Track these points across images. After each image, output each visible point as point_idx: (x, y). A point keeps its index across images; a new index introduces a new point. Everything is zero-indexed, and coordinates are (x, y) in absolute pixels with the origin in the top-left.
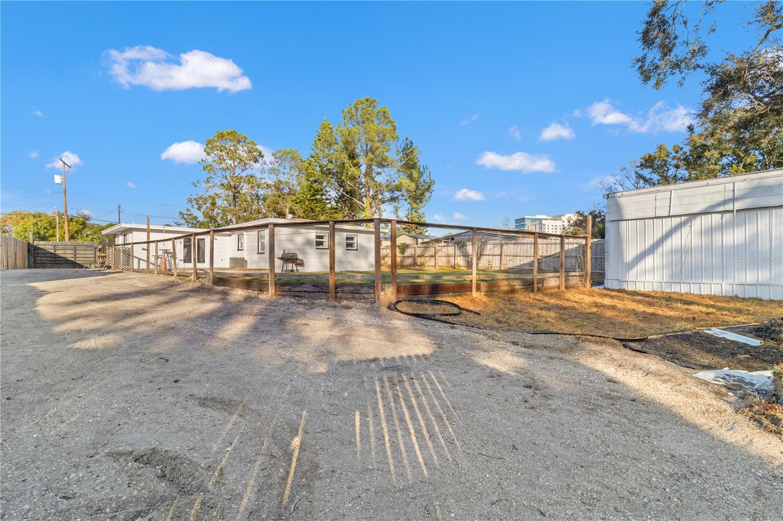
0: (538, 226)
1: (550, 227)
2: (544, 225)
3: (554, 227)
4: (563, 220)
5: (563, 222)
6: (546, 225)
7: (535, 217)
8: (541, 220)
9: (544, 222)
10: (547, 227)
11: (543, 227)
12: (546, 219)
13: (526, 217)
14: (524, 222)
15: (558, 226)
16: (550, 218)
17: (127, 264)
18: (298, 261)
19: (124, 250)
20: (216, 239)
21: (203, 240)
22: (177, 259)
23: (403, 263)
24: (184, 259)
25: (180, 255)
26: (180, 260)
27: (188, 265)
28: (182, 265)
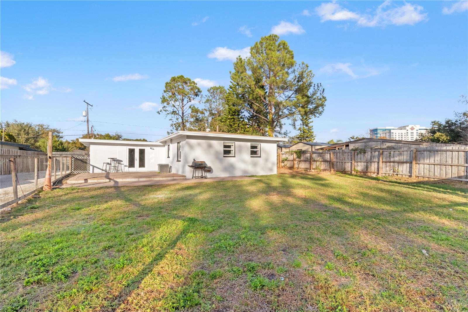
0: (388, 134)
1: (397, 134)
2: (393, 133)
3: (400, 134)
4: (407, 129)
5: (407, 130)
6: (394, 133)
7: (385, 128)
8: (390, 130)
9: (392, 131)
10: (394, 134)
11: (392, 134)
12: (394, 129)
13: (378, 128)
14: (377, 131)
15: (403, 133)
16: (397, 128)
17: (85, 169)
18: (206, 168)
19: (83, 159)
20: (154, 149)
21: (144, 150)
22: (122, 165)
23: (299, 166)
24: (129, 165)
25: (126, 162)
26: (125, 166)
27: (132, 170)
28: (127, 169)
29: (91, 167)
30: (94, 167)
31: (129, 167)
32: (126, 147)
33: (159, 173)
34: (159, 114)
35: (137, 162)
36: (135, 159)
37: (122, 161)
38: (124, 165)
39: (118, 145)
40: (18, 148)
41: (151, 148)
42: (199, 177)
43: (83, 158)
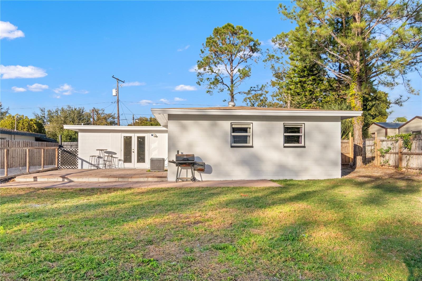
17: (74, 164)
18: (195, 166)
19: (71, 151)
20: (157, 137)
21: (143, 138)
22: (116, 159)
23: (409, 164)
24: (124, 158)
25: (120, 155)
26: (120, 160)
27: (127, 165)
28: (122, 165)
29: (80, 161)
30: (83, 160)
31: (124, 162)
32: (120, 134)
33: (149, 171)
34: (200, 85)
35: (134, 156)
36: (132, 151)
37: (115, 154)
38: (118, 159)
39: (110, 132)
40: (34, 138)
41: (152, 135)
42: (189, 178)
43: (71, 149)
